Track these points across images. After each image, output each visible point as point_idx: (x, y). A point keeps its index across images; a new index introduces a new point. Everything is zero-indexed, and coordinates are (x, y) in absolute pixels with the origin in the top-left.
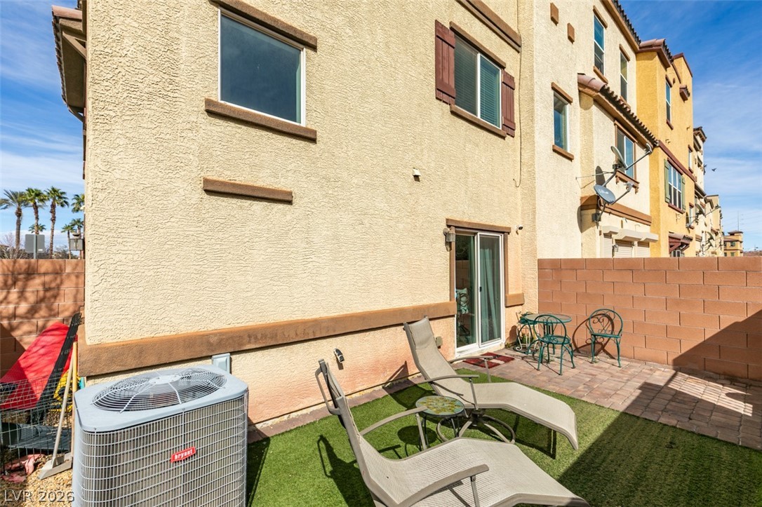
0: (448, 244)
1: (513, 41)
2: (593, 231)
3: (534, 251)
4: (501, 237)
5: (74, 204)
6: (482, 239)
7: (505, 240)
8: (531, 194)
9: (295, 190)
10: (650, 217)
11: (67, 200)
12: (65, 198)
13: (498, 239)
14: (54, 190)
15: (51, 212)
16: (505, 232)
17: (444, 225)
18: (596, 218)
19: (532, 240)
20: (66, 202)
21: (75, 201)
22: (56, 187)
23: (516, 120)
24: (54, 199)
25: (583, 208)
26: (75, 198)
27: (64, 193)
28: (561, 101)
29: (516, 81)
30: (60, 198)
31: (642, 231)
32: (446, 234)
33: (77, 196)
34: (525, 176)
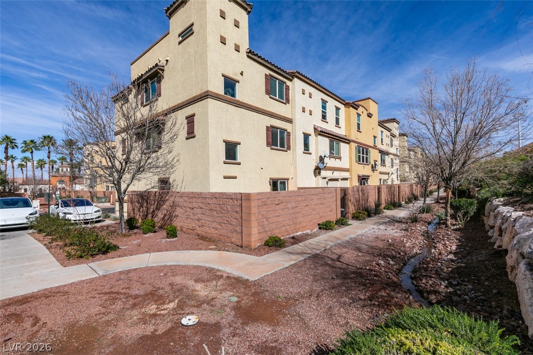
0: (270, 184)
1: (290, 121)
2: (319, 177)
3: (296, 185)
4: (286, 181)
5: (23, 147)
6: (280, 182)
7: (288, 182)
8: (295, 167)
9: (237, 176)
10: (349, 169)
11: (16, 144)
12: (15, 143)
13: (285, 182)
14: (7, 138)
15: (5, 153)
16: (288, 179)
17: (269, 179)
18: (319, 173)
19: (296, 181)
20: (16, 146)
21: (23, 145)
22: (9, 135)
23: (291, 145)
24: (7, 144)
25: (315, 169)
26: (23, 143)
27: (15, 139)
28: (306, 136)
29: (291, 133)
30: (11, 142)
31: (345, 175)
32: (270, 182)
33: (25, 141)
34: (294, 162)
